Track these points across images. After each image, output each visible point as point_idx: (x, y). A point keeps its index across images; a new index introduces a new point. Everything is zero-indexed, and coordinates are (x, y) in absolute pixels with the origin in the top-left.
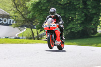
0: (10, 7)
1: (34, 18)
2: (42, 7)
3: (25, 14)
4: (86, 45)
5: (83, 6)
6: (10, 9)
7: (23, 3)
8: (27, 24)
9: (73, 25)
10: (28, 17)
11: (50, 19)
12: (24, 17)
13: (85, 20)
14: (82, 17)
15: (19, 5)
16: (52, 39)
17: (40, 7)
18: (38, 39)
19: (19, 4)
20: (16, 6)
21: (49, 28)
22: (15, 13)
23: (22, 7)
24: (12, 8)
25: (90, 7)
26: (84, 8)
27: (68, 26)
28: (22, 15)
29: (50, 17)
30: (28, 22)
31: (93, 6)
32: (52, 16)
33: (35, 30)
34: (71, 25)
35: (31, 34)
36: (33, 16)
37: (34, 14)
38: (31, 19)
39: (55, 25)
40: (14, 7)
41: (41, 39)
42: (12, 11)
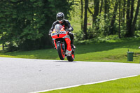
4: (47, 58)
5: (43, 4)
9: (30, 30)
11: (58, 25)
13: (46, 23)
14: (42, 20)
16: (63, 49)
21: (58, 35)
25: (53, 6)
26: (44, 7)
27: (22, 32)
29: (58, 23)
31: (57, 3)
32: (60, 21)
34: (26, 31)
39: (65, 31)
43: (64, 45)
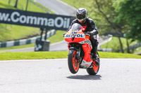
0: (91, 7)
1: (122, 23)
2: (134, 8)
3: (110, 17)
6: (90, 10)
7: (109, 2)
8: (113, 31)
10: (114, 21)
12: (109, 22)
15: (102, 5)
16: (76, 58)
17: (131, 7)
18: (129, 52)
19: (102, 2)
20: (99, 5)
22: (96, 16)
23: (107, 8)
24: (93, 8)
28: (107, 19)
30: (114, 28)
32: (80, 21)
33: (124, 40)
35: (118, 45)
36: (122, 20)
37: (123, 17)
38: (120, 24)
39: (83, 34)
40: (96, 8)
41: (132, 53)
42: (93, 13)
43: (79, 53)
